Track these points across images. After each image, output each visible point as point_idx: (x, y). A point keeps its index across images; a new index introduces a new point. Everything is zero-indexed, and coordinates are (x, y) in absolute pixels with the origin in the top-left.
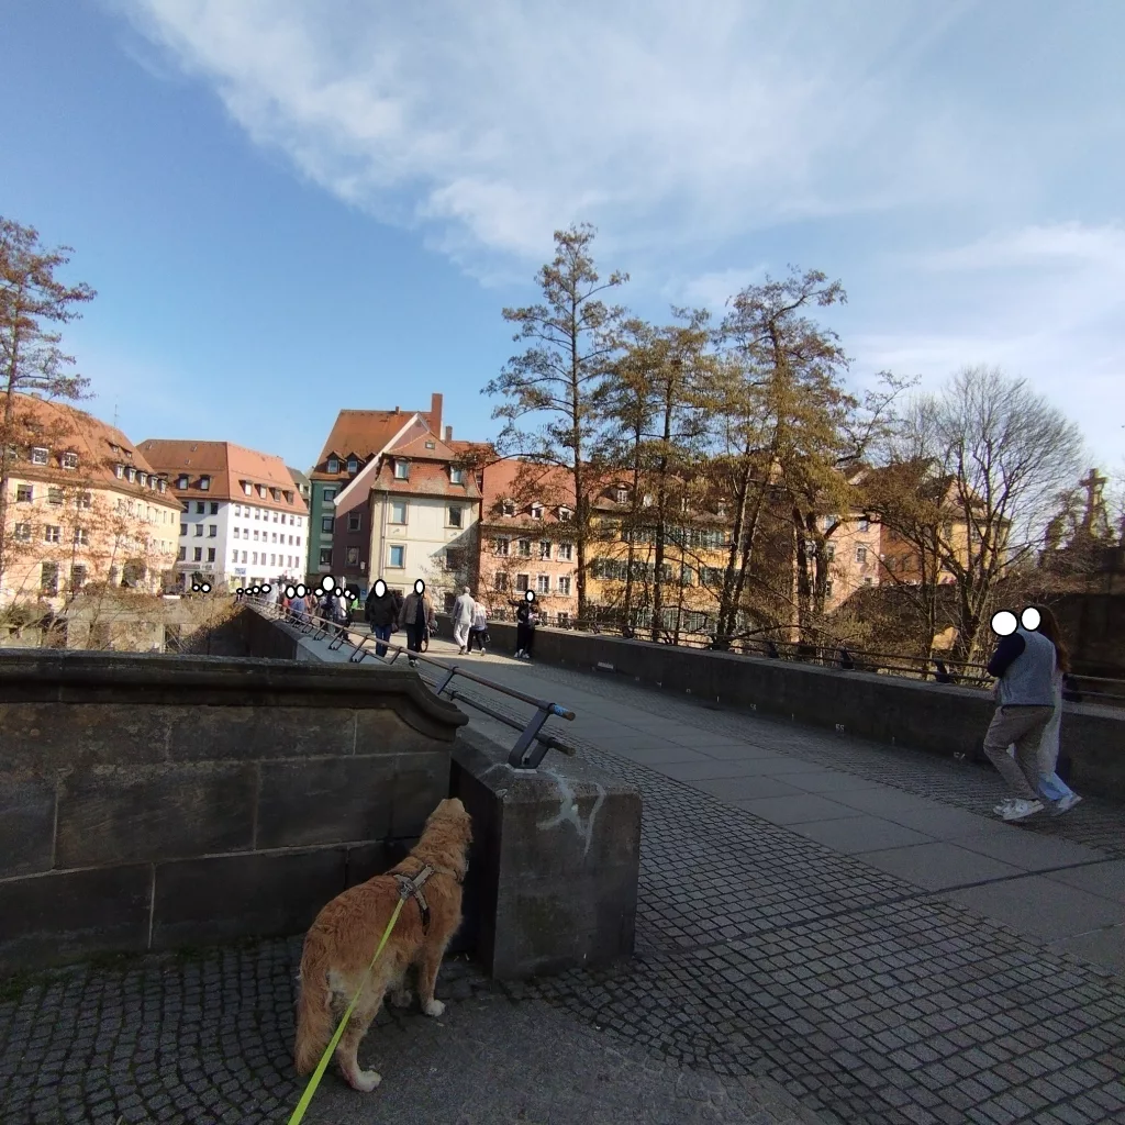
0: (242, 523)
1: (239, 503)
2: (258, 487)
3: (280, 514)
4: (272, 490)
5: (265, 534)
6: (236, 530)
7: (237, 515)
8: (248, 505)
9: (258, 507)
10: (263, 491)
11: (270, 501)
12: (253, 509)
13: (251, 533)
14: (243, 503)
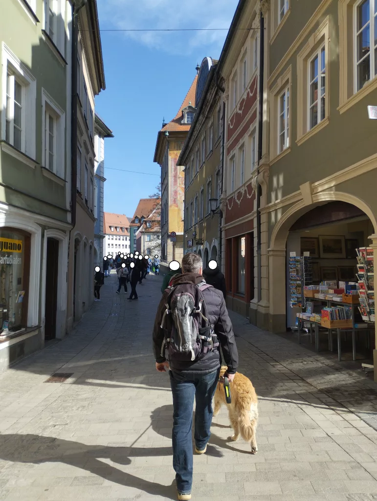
0: (111, 242)
1: (109, 235)
2: (116, 228)
3: (125, 237)
4: (121, 228)
5: (119, 245)
6: (109, 245)
7: (109, 239)
8: (113, 235)
9: (116, 235)
10: (118, 229)
11: (121, 233)
12: (114, 237)
13: (114, 245)
14: (111, 234)
